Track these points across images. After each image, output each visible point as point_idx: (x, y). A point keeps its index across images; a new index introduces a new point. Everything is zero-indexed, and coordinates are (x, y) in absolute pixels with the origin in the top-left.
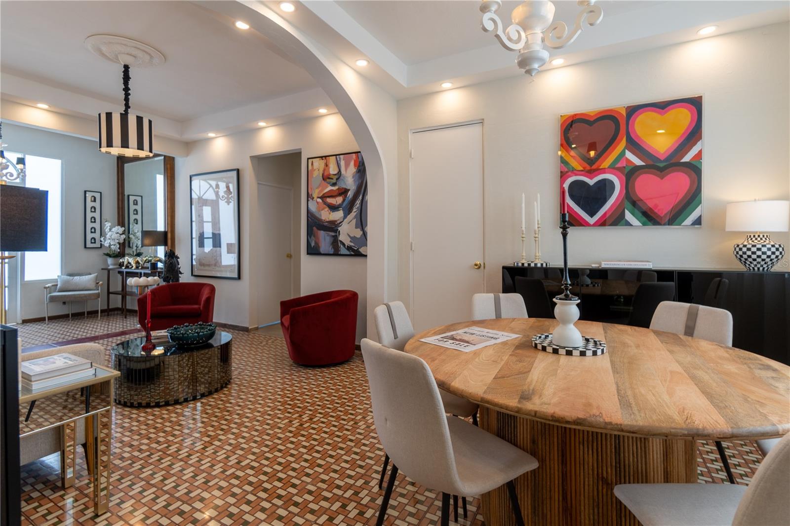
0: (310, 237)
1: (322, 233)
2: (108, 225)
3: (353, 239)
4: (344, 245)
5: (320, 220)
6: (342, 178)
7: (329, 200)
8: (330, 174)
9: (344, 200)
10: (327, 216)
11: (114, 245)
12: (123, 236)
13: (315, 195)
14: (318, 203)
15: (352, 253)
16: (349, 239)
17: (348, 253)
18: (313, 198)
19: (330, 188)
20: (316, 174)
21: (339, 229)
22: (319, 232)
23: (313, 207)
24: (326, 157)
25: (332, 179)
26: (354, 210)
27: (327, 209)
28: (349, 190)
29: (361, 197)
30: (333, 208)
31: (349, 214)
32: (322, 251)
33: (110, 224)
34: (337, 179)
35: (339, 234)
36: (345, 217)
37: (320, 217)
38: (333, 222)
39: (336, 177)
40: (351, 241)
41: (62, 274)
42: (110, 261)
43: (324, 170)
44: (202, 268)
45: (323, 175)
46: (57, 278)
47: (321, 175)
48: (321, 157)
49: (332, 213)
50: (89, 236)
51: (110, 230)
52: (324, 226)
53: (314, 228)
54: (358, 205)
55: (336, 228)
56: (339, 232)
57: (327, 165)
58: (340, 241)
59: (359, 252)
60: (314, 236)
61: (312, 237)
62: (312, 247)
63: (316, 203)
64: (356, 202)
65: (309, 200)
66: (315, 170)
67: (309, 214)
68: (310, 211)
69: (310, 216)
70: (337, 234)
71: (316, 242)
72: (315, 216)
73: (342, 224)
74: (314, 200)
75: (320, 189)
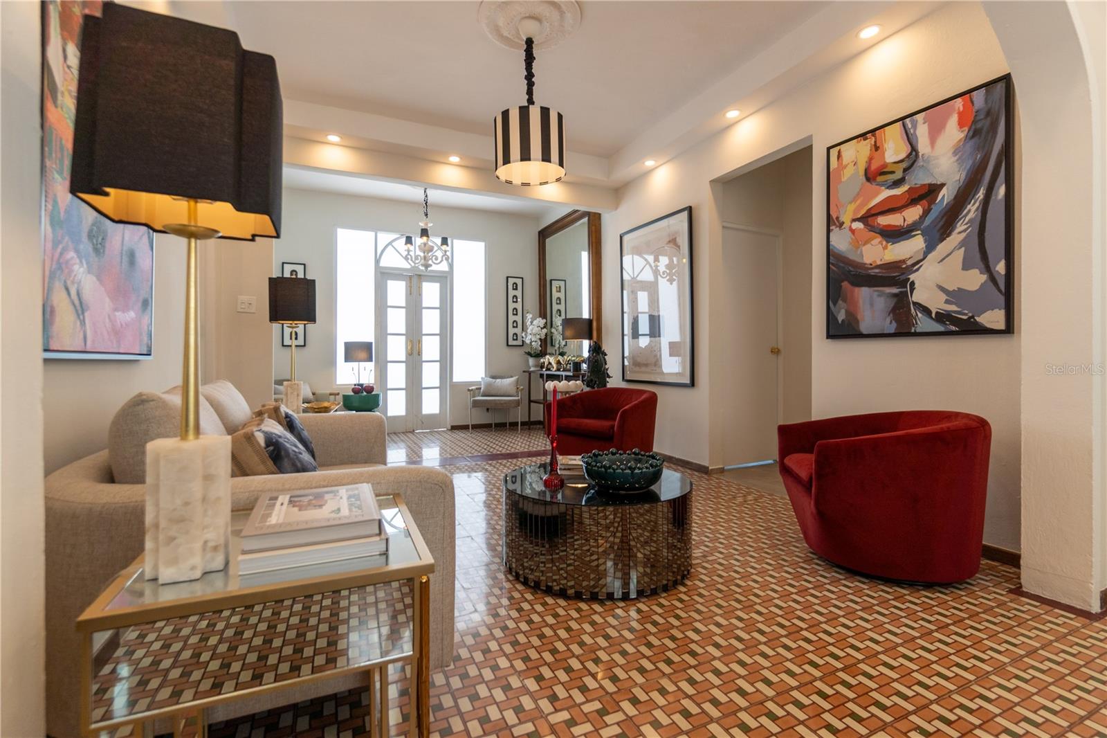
0: (835, 304)
1: (863, 293)
2: (529, 316)
3: (955, 295)
4: (926, 311)
5: (862, 266)
6: (920, 162)
7: (883, 221)
8: (885, 165)
9: (926, 213)
10: (876, 253)
11: (536, 342)
12: (545, 331)
13: (846, 218)
14: (852, 231)
15: (954, 328)
16: (944, 297)
17: (939, 328)
18: (841, 225)
19: (886, 193)
20: (848, 173)
21: (912, 277)
22: (857, 289)
23: (841, 242)
24: (873, 131)
25: (893, 172)
26: (960, 227)
27: (878, 239)
28: (943, 185)
29: (981, 194)
30: (894, 235)
31: (942, 240)
32: (864, 328)
33: (531, 316)
34: (905, 170)
35: (912, 289)
36: (930, 248)
37: (859, 260)
38: (895, 265)
39: (904, 165)
40: (947, 302)
41: (486, 376)
42: (531, 361)
43: (871, 159)
44: (637, 369)
45: (867, 171)
46: (480, 380)
47: (862, 172)
48: (863, 136)
49: (890, 246)
50: (512, 331)
51: (532, 322)
52: (869, 276)
53: (845, 284)
54: (971, 215)
55: (903, 277)
56: (913, 284)
57: (876, 148)
58: (915, 304)
59: (976, 323)
60: (845, 301)
61: (840, 302)
62: (840, 322)
63: (850, 233)
64: (966, 207)
65: (832, 230)
66: (846, 167)
67: (831, 257)
68: (834, 252)
69: (833, 262)
70: (905, 289)
71: (847, 312)
72: (848, 259)
73: (921, 266)
74: (843, 227)
75: (858, 202)
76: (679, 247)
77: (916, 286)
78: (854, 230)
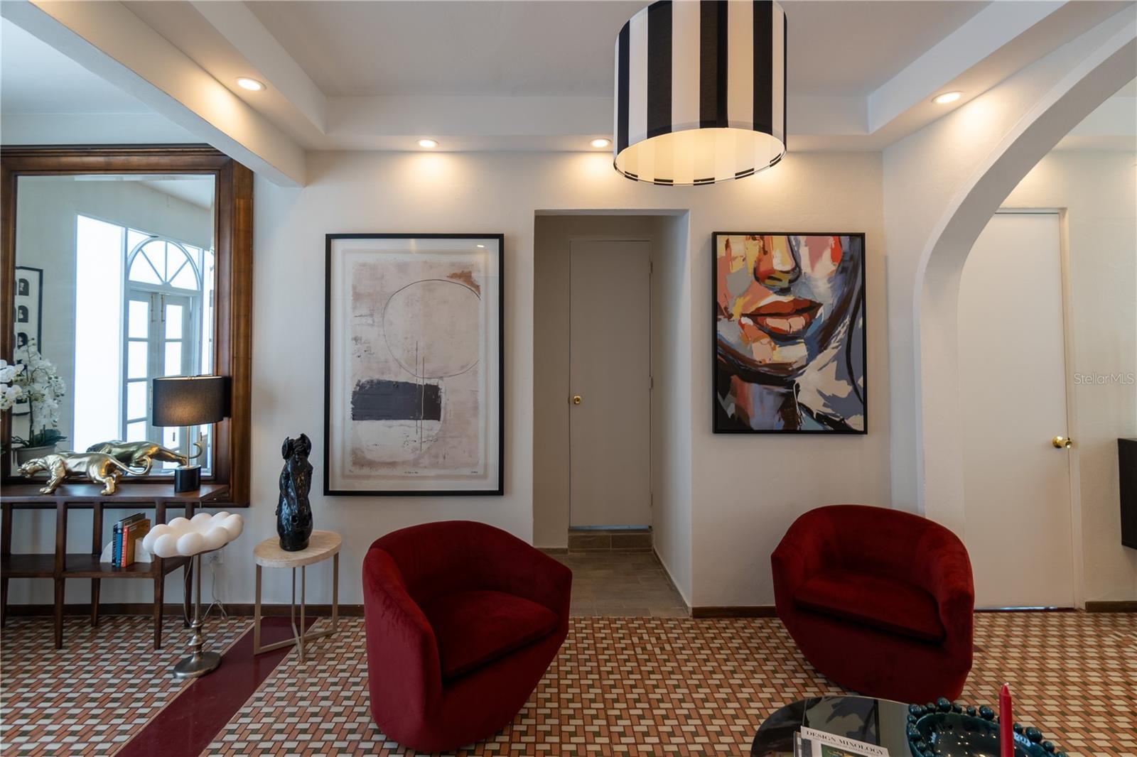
0: (724, 398)
1: (753, 390)
3: (831, 400)
4: (809, 412)
5: (752, 362)
6: (802, 279)
7: (772, 322)
8: (773, 271)
9: (808, 324)
10: (763, 352)
13: (736, 310)
14: (742, 326)
15: (830, 428)
16: (823, 401)
17: (819, 427)
18: (730, 316)
19: (773, 298)
20: (736, 266)
21: (798, 380)
22: (747, 385)
24: (762, 235)
25: (780, 280)
26: (834, 344)
27: (767, 340)
28: (820, 305)
29: (847, 320)
30: (782, 338)
31: (821, 352)
32: (754, 424)
34: (791, 282)
35: (798, 391)
36: (811, 357)
37: (748, 355)
38: (782, 367)
39: (790, 277)
40: (825, 405)
43: (759, 261)
44: (357, 471)
45: (756, 271)
47: (751, 270)
48: (752, 235)
49: (778, 349)
52: (759, 373)
53: (735, 378)
54: (841, 336)
55: (789, 379)
56: (798, 386)
57: (764, 251)
58: (800, 404)
59: (845, 424)
60: (735, 394)
61: (729, 396)
62: (730, 416)
63: (739, 326)
64: (837, 329)
65: (720, 319)
66: (735, 258)
67: (719, 347)
68: (722, 342)
69: (721, 353)
70: (791, 390)
71: (737, 407)
72: (737, 352)
73: (804, 371)
74: (732, 319)
75: (748, 298)
76: (477, 287)
77: (800, 388)
78: (744, 324)
